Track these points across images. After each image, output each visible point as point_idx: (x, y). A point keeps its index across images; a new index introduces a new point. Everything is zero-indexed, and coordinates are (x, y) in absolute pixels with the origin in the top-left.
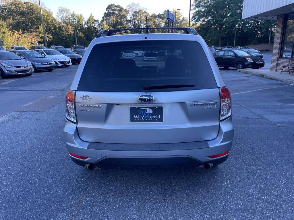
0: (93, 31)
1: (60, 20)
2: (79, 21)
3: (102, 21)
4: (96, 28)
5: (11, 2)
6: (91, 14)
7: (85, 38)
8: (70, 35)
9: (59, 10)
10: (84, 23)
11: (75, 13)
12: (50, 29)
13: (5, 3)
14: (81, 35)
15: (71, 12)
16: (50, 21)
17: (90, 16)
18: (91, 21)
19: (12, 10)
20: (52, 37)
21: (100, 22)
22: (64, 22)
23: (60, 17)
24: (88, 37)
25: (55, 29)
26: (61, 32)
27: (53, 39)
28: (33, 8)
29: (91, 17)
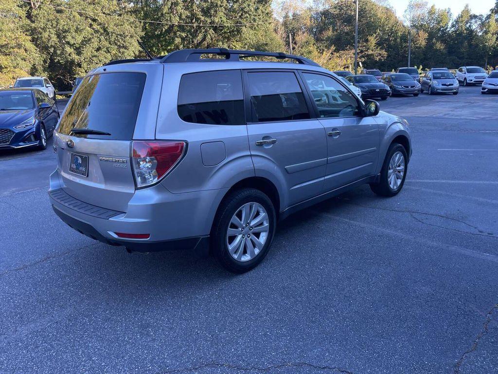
0: (465, 38)
1: (407, 24)
2: (441, 21)
3: (489, 17)
4: (471, 31)
5: (336, 2)
6: (467, 6)
7: (446, 52)
8: (420, 48)
9: (410, 6)
10: (450, 25)
11: (436, 7)
12: (386, 40)
13: (327, 7)
14: (439, 46)
15: (429, 6)
16: (389, 27)
17: (463, 9)
18: (465, 19)
19: (335, 16)
20: (386, 53)
21: (484, 19)
22: (414, 26)
23: (408, 17)
24: (453, 50)
25: (396, 39)
26: (404, 45)
27: (388, 57)
28: (365, 8)
29: (466, 11)
